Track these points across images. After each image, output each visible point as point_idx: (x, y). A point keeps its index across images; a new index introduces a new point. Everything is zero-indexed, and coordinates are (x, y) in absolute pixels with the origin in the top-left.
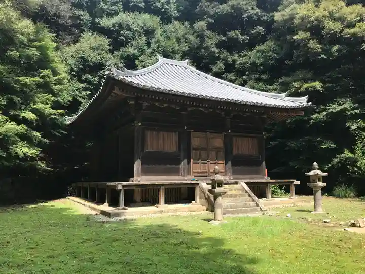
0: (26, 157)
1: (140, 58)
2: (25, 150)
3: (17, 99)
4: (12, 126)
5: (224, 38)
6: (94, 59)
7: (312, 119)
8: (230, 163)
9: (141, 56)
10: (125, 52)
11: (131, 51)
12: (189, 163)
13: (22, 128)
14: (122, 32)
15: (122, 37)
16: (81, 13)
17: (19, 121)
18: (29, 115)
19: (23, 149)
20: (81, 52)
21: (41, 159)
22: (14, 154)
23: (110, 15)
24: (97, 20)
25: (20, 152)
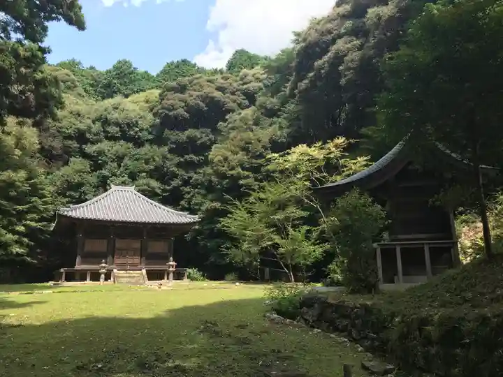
0: (18, 254)
1: (111, 179)
2: (18, 250)
3: (14, 220)
4: (10, 236)
5: (182, 160)
6: (76, 181)
7: (216, 227)
8: (144, 258)
9: (111, 177)
10: (101, 173)
11: (105, 172)
12: (113, 257)
13: (16, 237)
14: (100, 158)
15: (100, 162)
16: (70, 142)
17: (15, 232)
18: (22, 229)
19: (16, 249)
20: (66, 176)
21: (28, 256)
22: (10, 252)
23: (93, 143)
24: (84, 147)
25: (14, 251)
